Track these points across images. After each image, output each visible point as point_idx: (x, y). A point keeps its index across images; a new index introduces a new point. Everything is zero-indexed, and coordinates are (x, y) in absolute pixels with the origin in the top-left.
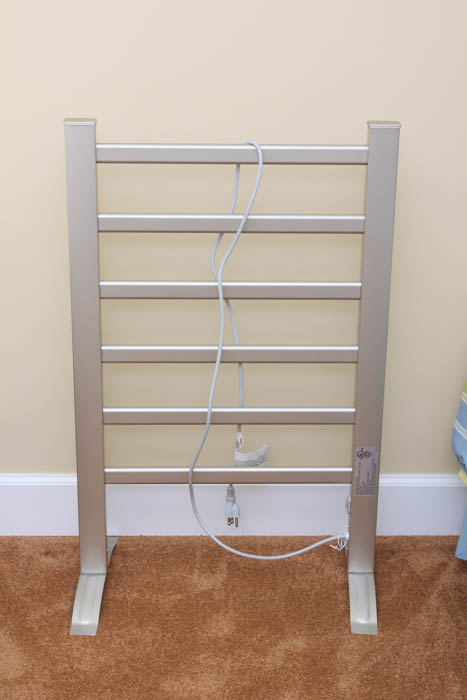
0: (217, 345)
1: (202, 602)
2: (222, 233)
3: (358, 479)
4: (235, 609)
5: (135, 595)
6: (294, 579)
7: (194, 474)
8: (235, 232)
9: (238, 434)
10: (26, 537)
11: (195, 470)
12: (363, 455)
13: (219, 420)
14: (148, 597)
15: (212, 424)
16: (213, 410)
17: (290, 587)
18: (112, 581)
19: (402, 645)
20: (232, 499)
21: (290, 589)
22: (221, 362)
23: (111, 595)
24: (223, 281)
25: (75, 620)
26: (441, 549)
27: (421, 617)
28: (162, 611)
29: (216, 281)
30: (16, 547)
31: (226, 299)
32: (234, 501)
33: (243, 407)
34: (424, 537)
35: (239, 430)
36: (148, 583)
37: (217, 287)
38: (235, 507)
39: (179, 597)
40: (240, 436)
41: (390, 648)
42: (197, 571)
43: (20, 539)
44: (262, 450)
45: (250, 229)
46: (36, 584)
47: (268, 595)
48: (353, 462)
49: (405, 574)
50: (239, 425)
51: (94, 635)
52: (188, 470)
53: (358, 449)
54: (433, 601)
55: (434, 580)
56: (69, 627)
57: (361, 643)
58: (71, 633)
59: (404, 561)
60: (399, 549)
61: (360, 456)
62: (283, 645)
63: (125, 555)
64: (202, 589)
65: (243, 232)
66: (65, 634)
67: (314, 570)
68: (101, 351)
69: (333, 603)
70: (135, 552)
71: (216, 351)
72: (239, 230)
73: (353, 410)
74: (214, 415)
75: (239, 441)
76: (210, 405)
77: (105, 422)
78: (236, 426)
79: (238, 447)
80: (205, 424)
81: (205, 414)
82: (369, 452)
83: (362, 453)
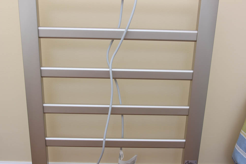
0: (109, 105)
2: (113, 39)
8: (120, 39)
9: (121, 151)
13: (109, 144)
15: (105, 147)
16: (106, 140)
22: (111, 114)
24: (112, 68)
29: (109, 68)
31: (115, 78)
33: (123, 138)
35: (121, 149)
37: (109, 72)
40: (121, 153)
44: (133, 158)
45: (128, 37)
65: (124, 39)
68: (43, 107)
71: (108, 108)
72: (122, 38)
73: (184, 141)
74: (107, 142)
75: (121, 155)
76: (104, 137)
77: (47, 145)
78: (120, 148)
79: (121, 157)
80: (102, 147)
81: (102, 141)
82: (192, 163)
83: (188, 163)
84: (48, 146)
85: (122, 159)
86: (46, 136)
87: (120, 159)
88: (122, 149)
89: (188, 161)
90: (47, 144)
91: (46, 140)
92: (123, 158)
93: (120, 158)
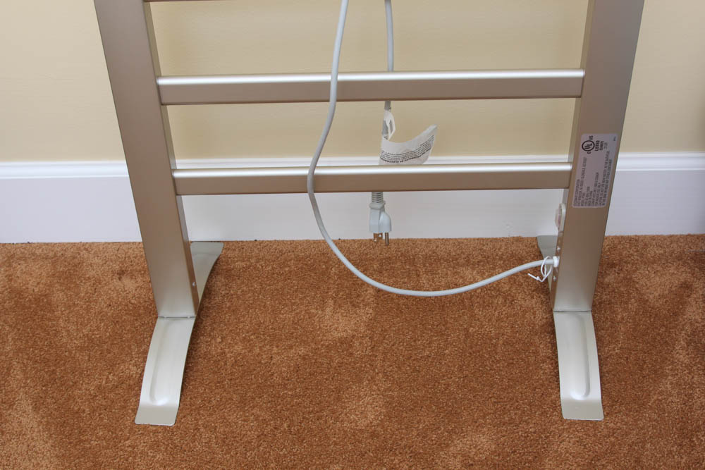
1: (337, 360)
3: (580, 183)
4: (385, 374)
5: (239, 348)
6: (473, 316)
7: (317, 179)
9: (387, 112)
10: (99, 244)
11: (317, 172)
12: (591, 146)
13: (350, 92)
14: (257, 351)
15: (338, 100)
16: (342, 78)
17: (467, 330)
18: (207, 322)
19: (644, 442)
20: (378, 206)
21: (467, 335)
23: (203, 348)
25: (144, 398)
26: (679, 258)
27: (667, 385)
28: (277, 379)
30: (81, 263)
32: (382, 209)
33: (392, 71)
34: (653, 238)
35: (388, 107)
36: (259, 324)
38: (383, 217)
39: (302, 351)
40: (389, 117)
41: (625, 449)
42: (331, 302)
43: (87, 247)
44: (424, 135)
46: (98, 328)
47: (434, 345)
48: (576, 158)
49: (633, 305)
50: (388, 101)
51: (172, 424)
52: (306, 172)
53: (585, 137)
54: (682, 356)
55: (676, 314)
56: (135, 411)
57: (580, 441)
58: (137, 422)
59: (629, 281)
60: (620, 260)
61: (587, 149)
62: (459, 445)
63: (229, 275)
64: (337, 335)
66: (128, 423)
67: (501, 300)
69: (532, 360)
70: (245, 269)
73: (581, 74)
74: (342, 85)
75: (388, 125)
76: (334, 71)
77: (164, 101)
78: (383, 103)
79: (387, 133)
80: (328, 101)
81: (327, 84)
82: (602, 142)
83: (590, 143)
84: (167, 105)
85: (390, 135)
86: (158, 75)
87: (386, 138)
88: (390, 108)
89: (591, 137)
90: (163, 98)
91: (158, 87)
92: (395, 132)
93: (385, 135)
